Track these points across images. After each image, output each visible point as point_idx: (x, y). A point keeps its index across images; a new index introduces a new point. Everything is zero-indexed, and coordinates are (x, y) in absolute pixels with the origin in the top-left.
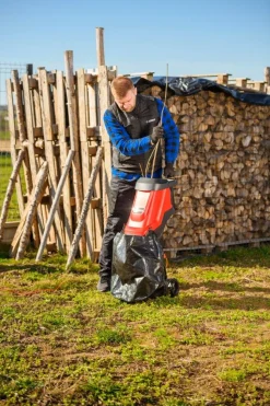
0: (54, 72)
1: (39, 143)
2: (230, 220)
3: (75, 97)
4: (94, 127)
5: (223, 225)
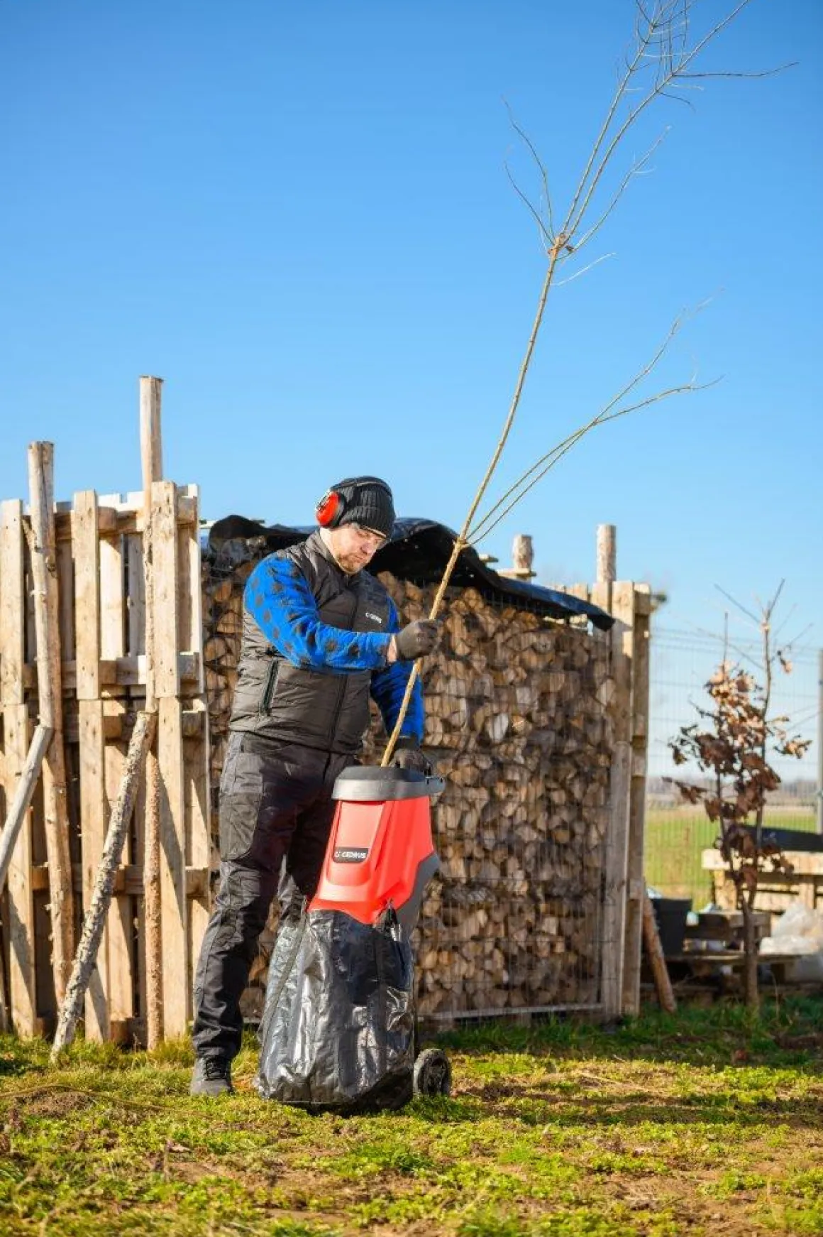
2: (455, 949)
3: (55, 574)
4: (118, 659)
5: (438, 962)
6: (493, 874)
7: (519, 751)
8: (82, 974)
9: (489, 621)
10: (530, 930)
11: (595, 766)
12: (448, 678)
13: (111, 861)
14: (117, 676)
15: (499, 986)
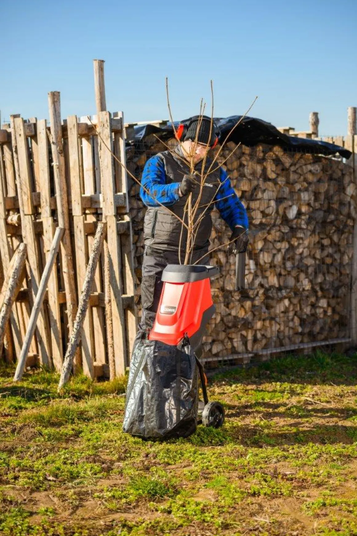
0: (33, 121)
1: (13, 218)
2: (272, 319)
3: (63, 155)
4: (91, 195)
5: (263, 325)
6: (291, 282)
7: (303, 222)
8: (72, 350)
9: (287, 161)
10: (313, 306)
11: (346, 225)
12: (264, 191)
13: (85, 295)
14: (91, 204)
15: (297, 333)
